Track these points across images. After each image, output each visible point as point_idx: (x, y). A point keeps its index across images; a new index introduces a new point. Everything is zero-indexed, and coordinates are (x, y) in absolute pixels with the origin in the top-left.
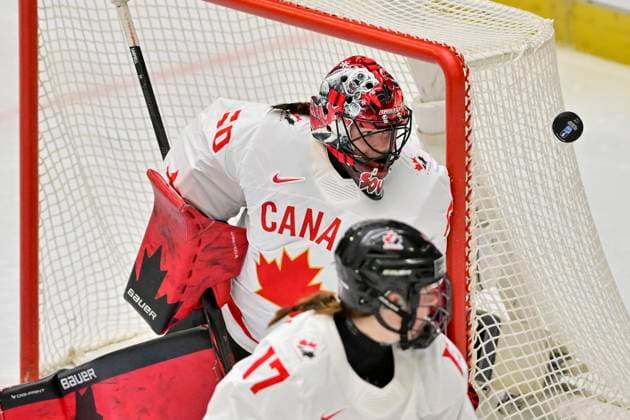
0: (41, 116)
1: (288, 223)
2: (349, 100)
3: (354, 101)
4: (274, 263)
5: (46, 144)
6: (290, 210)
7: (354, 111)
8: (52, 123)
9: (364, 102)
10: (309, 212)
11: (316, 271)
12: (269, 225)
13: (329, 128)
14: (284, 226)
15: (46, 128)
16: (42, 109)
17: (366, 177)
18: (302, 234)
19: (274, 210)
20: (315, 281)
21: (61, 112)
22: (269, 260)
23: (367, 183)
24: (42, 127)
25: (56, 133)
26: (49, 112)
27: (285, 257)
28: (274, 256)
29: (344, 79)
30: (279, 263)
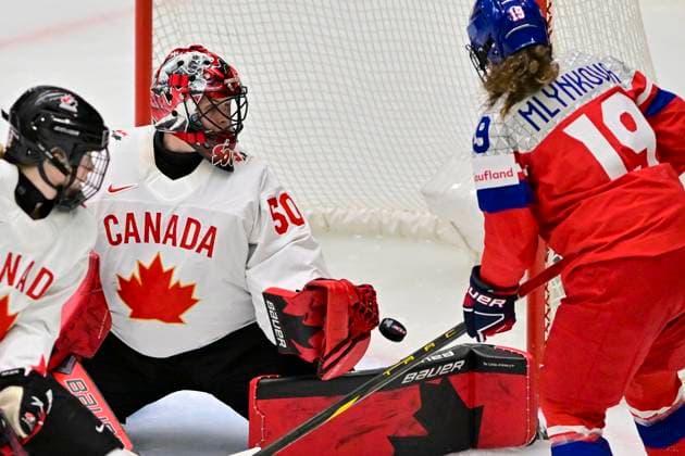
0: (155, 14)
1: (131, 230)
2: (193, 78)
3: (197, 77)
4: (133, 278)
5: (159, 40)
6: (130, 217)
7: (201, 85)
8: (166, 20)
9: (208, 76)
10: (148, 215)
11: (170, 272)
12: (115, 239)
13: (175, 114)
14: (128, 234)
15: (160, 25)
16: (157, 7)
17: (218, 150)
18: (147, 240)
19: (116, 222)
20: (173, 282)
21: (173, 11)
22: (127, 277)
23: (220, 156)
24: (156, 24)
25: (169, 30)
26: (162, 11)
27: (141, 268)
28: (130, 271)
29: (181, 63)
30: (138, 276)
